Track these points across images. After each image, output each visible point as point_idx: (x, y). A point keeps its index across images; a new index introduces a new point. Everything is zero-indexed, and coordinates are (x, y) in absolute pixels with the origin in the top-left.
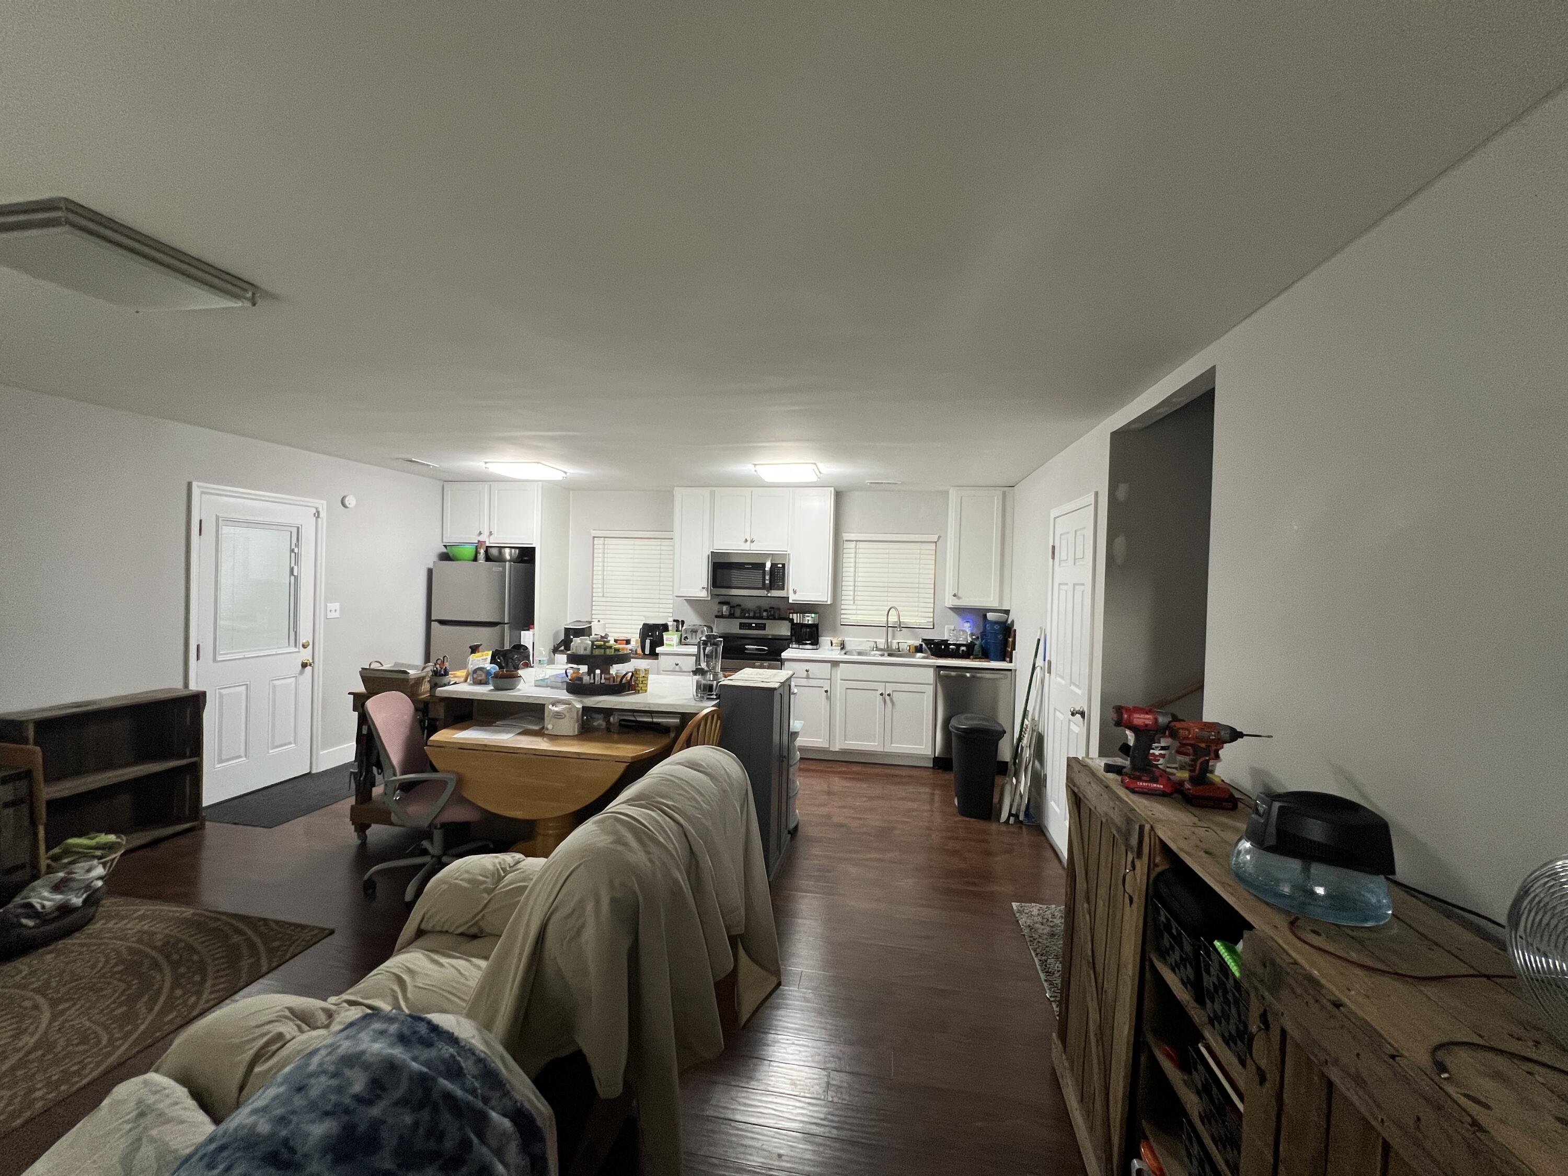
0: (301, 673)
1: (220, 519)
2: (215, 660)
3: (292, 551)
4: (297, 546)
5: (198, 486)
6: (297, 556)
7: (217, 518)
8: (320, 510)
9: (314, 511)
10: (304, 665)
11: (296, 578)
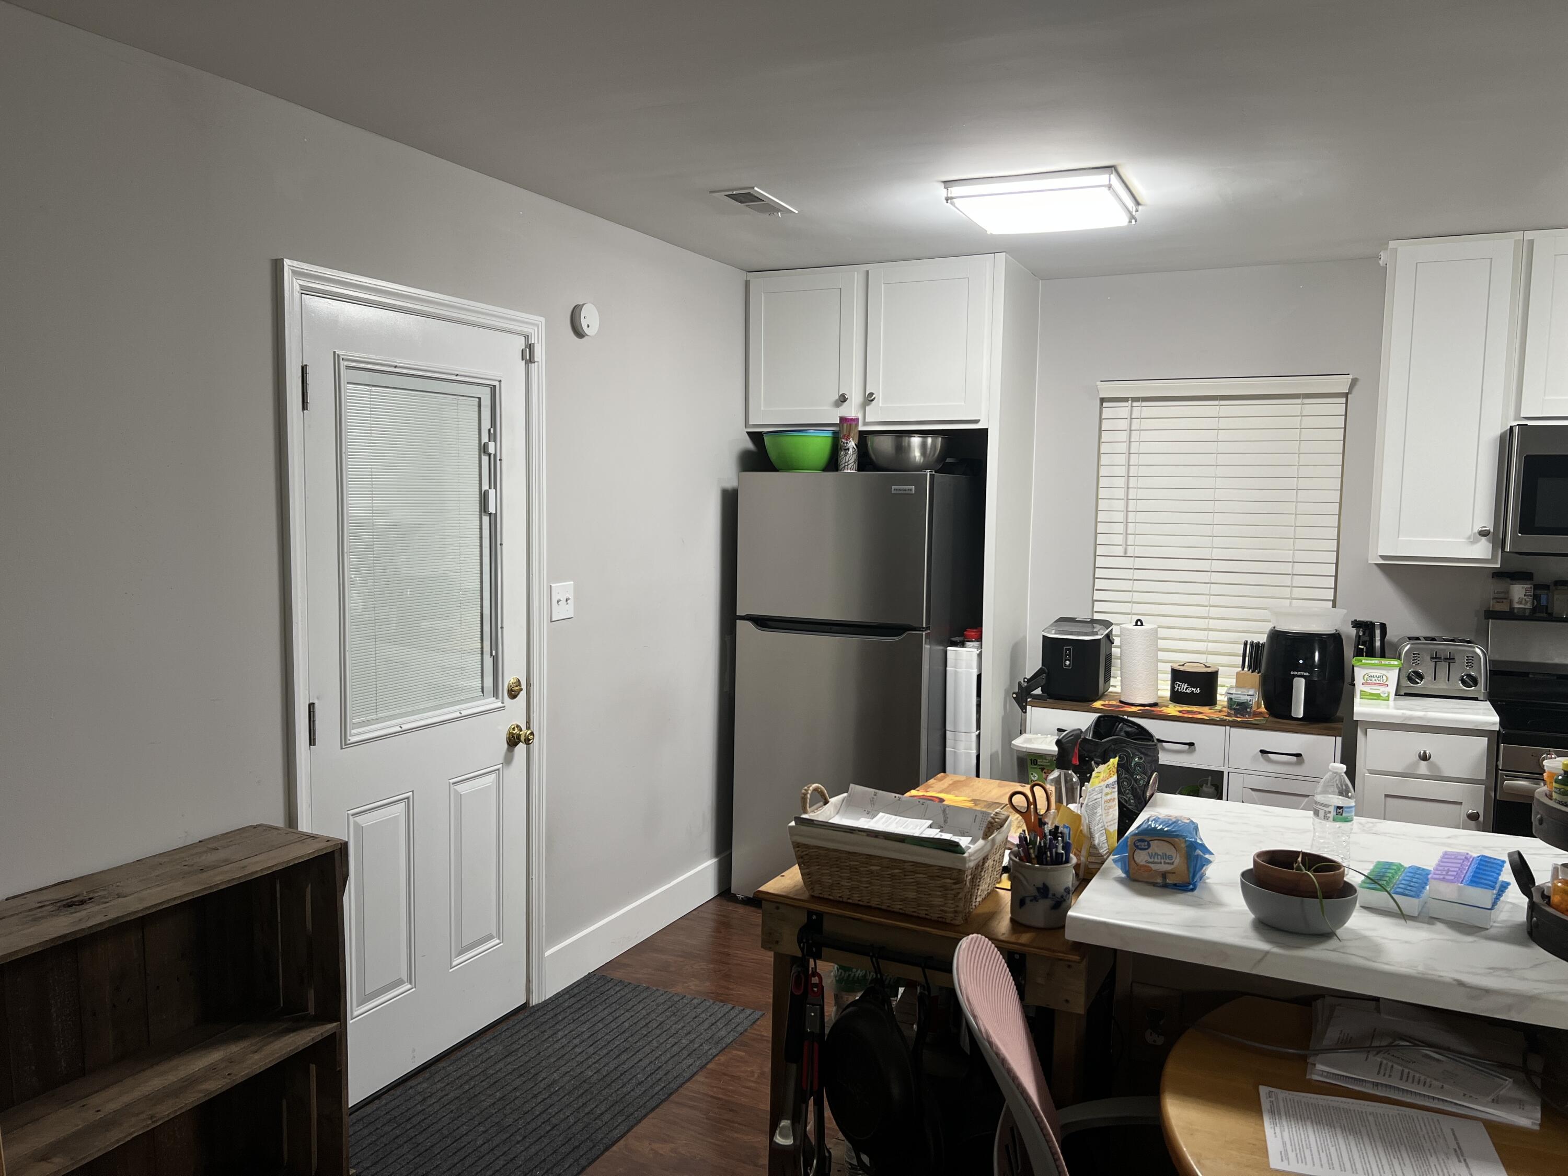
0: (508, 760)
1: (343, 364)
2: (344, 743)
3: (483, 449)
4: (493, 436)
5: (296, 273)
6: (494, 461)
7: (337, 358)
8: (533, 340)
9: (521, 343)
10: (513, 741)
11: (493, 518)
